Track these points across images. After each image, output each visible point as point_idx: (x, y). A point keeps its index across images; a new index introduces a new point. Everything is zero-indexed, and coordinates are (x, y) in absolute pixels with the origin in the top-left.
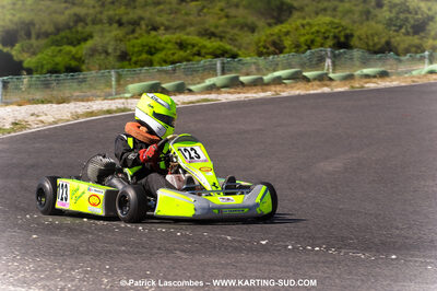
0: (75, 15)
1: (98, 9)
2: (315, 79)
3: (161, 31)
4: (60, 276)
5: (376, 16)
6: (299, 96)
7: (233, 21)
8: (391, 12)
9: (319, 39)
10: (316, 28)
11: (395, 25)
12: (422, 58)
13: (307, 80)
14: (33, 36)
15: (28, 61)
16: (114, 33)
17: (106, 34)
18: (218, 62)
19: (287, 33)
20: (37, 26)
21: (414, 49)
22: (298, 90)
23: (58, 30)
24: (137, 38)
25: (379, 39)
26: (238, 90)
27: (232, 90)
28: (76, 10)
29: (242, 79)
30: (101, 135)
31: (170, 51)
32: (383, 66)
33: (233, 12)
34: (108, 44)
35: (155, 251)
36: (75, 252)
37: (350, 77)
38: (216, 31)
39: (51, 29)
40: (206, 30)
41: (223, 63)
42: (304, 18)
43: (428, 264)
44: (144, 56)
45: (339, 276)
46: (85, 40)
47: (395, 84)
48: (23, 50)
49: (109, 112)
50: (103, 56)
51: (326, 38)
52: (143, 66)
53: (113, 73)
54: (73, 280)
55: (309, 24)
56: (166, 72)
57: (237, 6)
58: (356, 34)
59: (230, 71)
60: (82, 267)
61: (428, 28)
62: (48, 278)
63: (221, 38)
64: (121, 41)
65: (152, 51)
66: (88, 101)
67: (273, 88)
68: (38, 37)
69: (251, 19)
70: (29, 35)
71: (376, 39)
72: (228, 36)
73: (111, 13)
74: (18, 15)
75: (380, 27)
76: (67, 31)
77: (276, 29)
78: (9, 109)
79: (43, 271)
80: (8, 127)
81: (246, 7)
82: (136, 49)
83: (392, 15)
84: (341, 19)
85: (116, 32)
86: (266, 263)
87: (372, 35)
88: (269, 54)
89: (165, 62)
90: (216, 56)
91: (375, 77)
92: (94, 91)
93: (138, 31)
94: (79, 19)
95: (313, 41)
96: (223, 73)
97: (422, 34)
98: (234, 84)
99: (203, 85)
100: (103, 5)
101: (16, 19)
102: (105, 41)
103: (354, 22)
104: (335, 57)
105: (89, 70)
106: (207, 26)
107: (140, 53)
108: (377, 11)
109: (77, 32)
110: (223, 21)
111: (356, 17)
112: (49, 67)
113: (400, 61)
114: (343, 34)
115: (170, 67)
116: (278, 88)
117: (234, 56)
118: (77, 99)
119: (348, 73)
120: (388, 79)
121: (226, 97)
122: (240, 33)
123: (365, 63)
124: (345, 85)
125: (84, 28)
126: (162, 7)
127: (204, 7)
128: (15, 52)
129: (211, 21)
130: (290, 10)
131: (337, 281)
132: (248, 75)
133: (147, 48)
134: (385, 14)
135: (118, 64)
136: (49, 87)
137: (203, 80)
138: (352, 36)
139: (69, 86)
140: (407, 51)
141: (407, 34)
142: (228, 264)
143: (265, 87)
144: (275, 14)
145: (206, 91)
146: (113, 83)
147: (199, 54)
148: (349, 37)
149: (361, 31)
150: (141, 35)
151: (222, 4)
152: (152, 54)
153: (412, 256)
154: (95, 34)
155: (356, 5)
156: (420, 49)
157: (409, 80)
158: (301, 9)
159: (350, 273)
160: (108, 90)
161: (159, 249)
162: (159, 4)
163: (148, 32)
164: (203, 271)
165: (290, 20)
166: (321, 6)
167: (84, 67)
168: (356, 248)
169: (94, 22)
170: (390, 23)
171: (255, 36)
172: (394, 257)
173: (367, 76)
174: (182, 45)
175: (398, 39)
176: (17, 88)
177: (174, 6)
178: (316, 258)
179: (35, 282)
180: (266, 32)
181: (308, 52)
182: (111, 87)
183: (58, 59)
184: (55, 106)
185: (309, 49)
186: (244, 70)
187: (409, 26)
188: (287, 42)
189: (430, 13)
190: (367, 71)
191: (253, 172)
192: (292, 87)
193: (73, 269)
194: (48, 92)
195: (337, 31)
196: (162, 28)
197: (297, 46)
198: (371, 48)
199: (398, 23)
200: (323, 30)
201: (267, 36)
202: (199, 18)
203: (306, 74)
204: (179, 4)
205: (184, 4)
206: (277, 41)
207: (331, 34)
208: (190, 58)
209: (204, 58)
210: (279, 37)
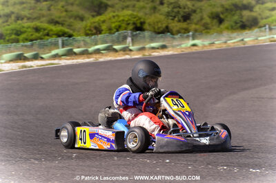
2: (121, 50)
3: (25, 20)
5: (159, 10)
6: (111, 61)
7: (70, 14)
8: (168, 7)
9: (124, 25)
10: (121, 18)
11: (171, 16)
12: (188, 37)
13: (116, 51)
18: (60, 40)
19: (104, 22)
21: (183, 31)
22: (110, 57)
24: (9, 25)
25: (162, 24)
26: (73, 57)
27: (68, 58)
29: (76, 50)
31: (30, 33)
32: (164, 41)
33: (70, 8)
35: (18, 159)
37: (143, 49)
38: (60, 20)
40: (53, 20)
41: (63, 40)
42: (114, 12)
43: (190, 165)
44: (13, 36)
47: (171, 53)
51: (128, 24)
52: (12, 43)
55: (117, 16)
56: (26, 46)
57: (72, 4)
58: (147, 21)
59: (67, 45)
61: (192, 17)
63: (63, 25)
67: (94, 56)
69: (81, 12)
71: (160, 25)
72: (67, 23)
77: (97, 19)
81: (78, 5)
82: (8, 32)
83: (170, 10)
84: (138, 12)
87: (157, 22)
88: (93, 34)
89: (26, 40)
90: (59, 36)
91: (158, 48)
93: (10, 21)
95: (120, 27)
96: (63, 47)
97: (188, 21)
98: (70, 53)
99: (50, 54)
103: (146, 14)
104: (133, 36)
106: (53, 17)
107: (11, 34)
108: (161, 7)
110: (64, 14)
111: (147, 11)
113: (174, 38)
114: (138, 22)
115: (29, 43)
116: (98, 56)
117: (70, 36)
119: (141, 46)
120: (166, 50)
121: (64, 62)
122: (74, 21)
123: (152, 40)
124: (139, 54)
126: (25, 5)
127: (51, 5)
129: (56, 13)
130: (106, 6)
132: (79, 47)
133: (14, 32)
134: (165, 9)
137: (50, 51)
140: (178, 32)
141: (179, 21)
142: (63, 167)
143: (89, 56)
144: (97, 9)
145: (52, 59)
147: (48, 35)
148: (142, 23)
149: (150, 19)
150: (11, 23)
151: (62, 3)
152: (18, 35)
153: (179, 160)
155: (147, 3)
156: (187, 30)
157: (179, 50)
158: (112, 6)
161: (21, 158)
162: (22, 3)
163: (16, 21)
164: (48, 172)
165: (106, 13)
166: (125, 4)
168: (144, 156)
170: (168, 15)
171: (84, 23)
172: (168, 161)
173: (153, 48)
174: (37, 29)
177: (33, 5)
180: (91, 21)
181: (117, 33)
185: (118, 30)
186: (76, 44)
187: (180, 16)
188: (104, 27)
189: (194, 8)
190: (154, 45)
191: (81, 109)
192: (106, 56)
195: (135, 19)
196: (25, 19)
197: (110, 29)
198: (157, 31)
199: (173, 14)
200: (126, 19)
201: (91, 23)
202: (49, 12)
203: (115, 47)
204: (35, 3)
205: (39, 3)
206: (97, 26)
207: (132, 22)
208: (43, 37)
209: (51, 36)
210: (99, 24)
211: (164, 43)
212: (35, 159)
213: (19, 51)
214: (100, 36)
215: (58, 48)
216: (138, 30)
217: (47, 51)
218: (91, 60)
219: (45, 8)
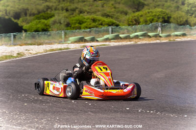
0: (47, 6)
1: (57, 3)
2: (153, 36)
3: (86, 14)
4: (36, 122)
5: (182, 9)
7: (117, 10)
8: (188, 7)
9: (156, 19)
10: (154, 14)
11: (190, 13)
13: (150, 37)
14: (28, 15)
15: (25, 26)
16: (64, 14)
17: (60, 15)
18: (110, 28)
19: (141, 16)
20: (30, 11)
22: (145, 41)
23: (39, 13)
24: (74, 17)
25: (183, 19)
26: (119, 41)
27: (116, 41)
28: (47, 4)
29: (121, 36)
30: (57, 60)
31: (89, 23)
32: (184, 31)
33: (117, 6)
34: (61, 19)
35: (79, 111)
36: (44, 111)
37: (169, 36)
38: (110, 14)
39: (36, 12)
40: (105, 14)
41: (112, 29)
42: (149, 9)
44: (77, 25)
45: (161, 124)
46: (51, 17)
47: (189, 39)
48: (23, 21)
49: (60, 49)
50: (59, 25)
51: (159, 18)
52: (76, 29)
53: (63, 32)
54: (42, 124)
55: (151, 12)
56: (86, 32)
57: (119, 3)
58: (172, 17)
59: (115, 32)
60: (46, 118)
62: (31, 123)
63: (112, 17)
64: (67, 18)
65: (81, 23)
66: (51, 44)
67: (134, 40)
68: (30, 15)
69: (126, 9)
70: (26, 14)
71: (181, 19)
73: (63, 5)
74: (21, 6)
75: (183, 14)
76: (43, 13)
77: (137, 14)
78: (16, 47)
79: (29, 120)
80: (15, 55)
81: (123, 4)
82: (74, 22)
83: (189, 8)
84: (166, 9)
85: (65, 14)
86: (129, 118)
87: (180, 17)
88: (133, 25)
89: (87, 27)
90: (109, 25)
91: (180, 36)
92: (54, 40)
93: (75, 14)
94: (48, 8)
95: (153, 20)
96: (112, 33)
98: (117, 38)
99: (103, 38)
100: (59, 2)
101: (20, 7)
102: (60, 18)
103: (172, 11)
104: (162, 27)
105: (52, 30)
106: (106, 12)
107: (75, 23)
108: (182, 7)
109: (48, 14)
110: (113, 10)
111: (173, 9)
112: (35, 29)
113: (191, 29)
114: (166, 16)
115: (88, 30)
116: (137, 40)
117: (117, 26)
118: (46, 44)
119: (168, 34)
120: (186, 37)
121: (113, 44)
122: (120, 15)
123: (176, 29)
124: (167, 39)
125: (51, 11)
126: (85, 3)
127: (104, 4)
128: (20, 22)
129: (108, 9)
130: (143, 5)
131: (160, 126)
132: (123, 34)
133: (78, 21)
134: (185, 8)
135: (65, 28)
136: (34, 38)
137: (103, 36)
138: (170, 17)
139: (43, 38)
140: (195, 24)
142: (111, 118)
143: (131, 40)
144: (136, 7)
145: (104, 41)
146: (63, 37)
147: (102, 24)
148: (169, 18)
149: (175, 15)
150: (76, 15)
151: (113, 2)
152: (80, 24)
153: (194, 116)
154: (55, 15)
155: (173, 4)
158: (148, 5)
159: (166, 123)
160: (60, 40)
161: (81, 111)
162: (84, 2)
163: (79, 14)
165: (143, 10)
166: (157, 4)
167: (50, 29)
168: (169, 112)
169: (55, 9)
170: (188, 12)
171: (127, 17)
172: (186, 116)
173: (177, 35)
174: (94, 20)
175: (191, 19)
176: (20, 38)
177: (92, 3)
178: (151, 116)
179: (25, 124)
180: (132, 15)
181: (151, 24)
182: (62, 38)
183: (39, 26)
184: (36, 46)
185: (151, 23)
186: (122, 31)
188: (141, 20)
190: (176, 33)
191: (124, 77)
192: (143, 40)
193: (42, 119)
194: (34, 40)
195: (164, 15)
196: (86, 12)
197: (146, 22)
198: (179, 23)
199: (192, 12)
200: (157, 15)
201: (132, 17)
202: (102, 8)
203: (149, 34)
204: (93, 2)
205: (95, 2)
206: (137, 19)
207: (161, 17)
208: (98, 26)
209: (104, 26)
210: (138, 17)
211: (184, 32)
212: (91, 112)
213: (81, 35)
214: (139, 26)
215: (109, 34)
216: (165, 23)
217: (101, 36)
218: (132, 43)
219: (100, 5)
